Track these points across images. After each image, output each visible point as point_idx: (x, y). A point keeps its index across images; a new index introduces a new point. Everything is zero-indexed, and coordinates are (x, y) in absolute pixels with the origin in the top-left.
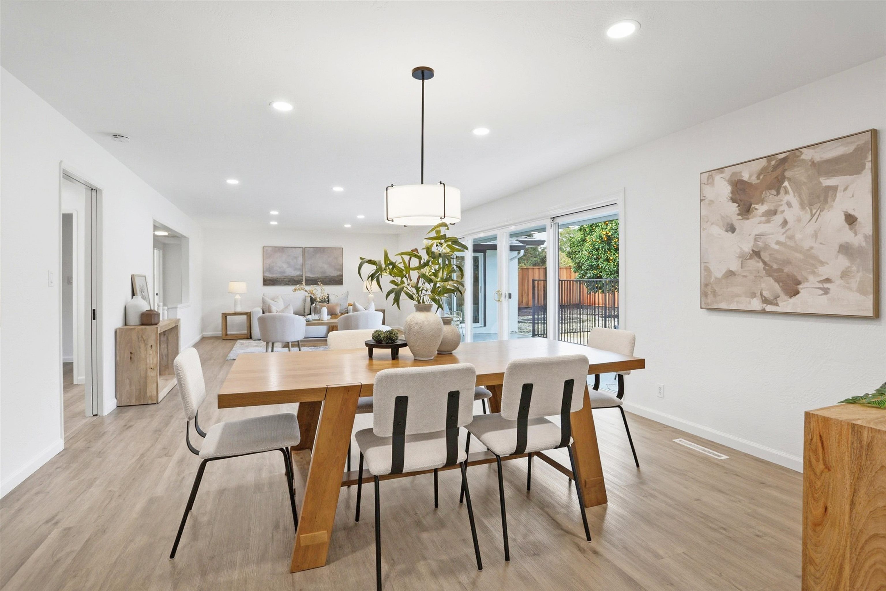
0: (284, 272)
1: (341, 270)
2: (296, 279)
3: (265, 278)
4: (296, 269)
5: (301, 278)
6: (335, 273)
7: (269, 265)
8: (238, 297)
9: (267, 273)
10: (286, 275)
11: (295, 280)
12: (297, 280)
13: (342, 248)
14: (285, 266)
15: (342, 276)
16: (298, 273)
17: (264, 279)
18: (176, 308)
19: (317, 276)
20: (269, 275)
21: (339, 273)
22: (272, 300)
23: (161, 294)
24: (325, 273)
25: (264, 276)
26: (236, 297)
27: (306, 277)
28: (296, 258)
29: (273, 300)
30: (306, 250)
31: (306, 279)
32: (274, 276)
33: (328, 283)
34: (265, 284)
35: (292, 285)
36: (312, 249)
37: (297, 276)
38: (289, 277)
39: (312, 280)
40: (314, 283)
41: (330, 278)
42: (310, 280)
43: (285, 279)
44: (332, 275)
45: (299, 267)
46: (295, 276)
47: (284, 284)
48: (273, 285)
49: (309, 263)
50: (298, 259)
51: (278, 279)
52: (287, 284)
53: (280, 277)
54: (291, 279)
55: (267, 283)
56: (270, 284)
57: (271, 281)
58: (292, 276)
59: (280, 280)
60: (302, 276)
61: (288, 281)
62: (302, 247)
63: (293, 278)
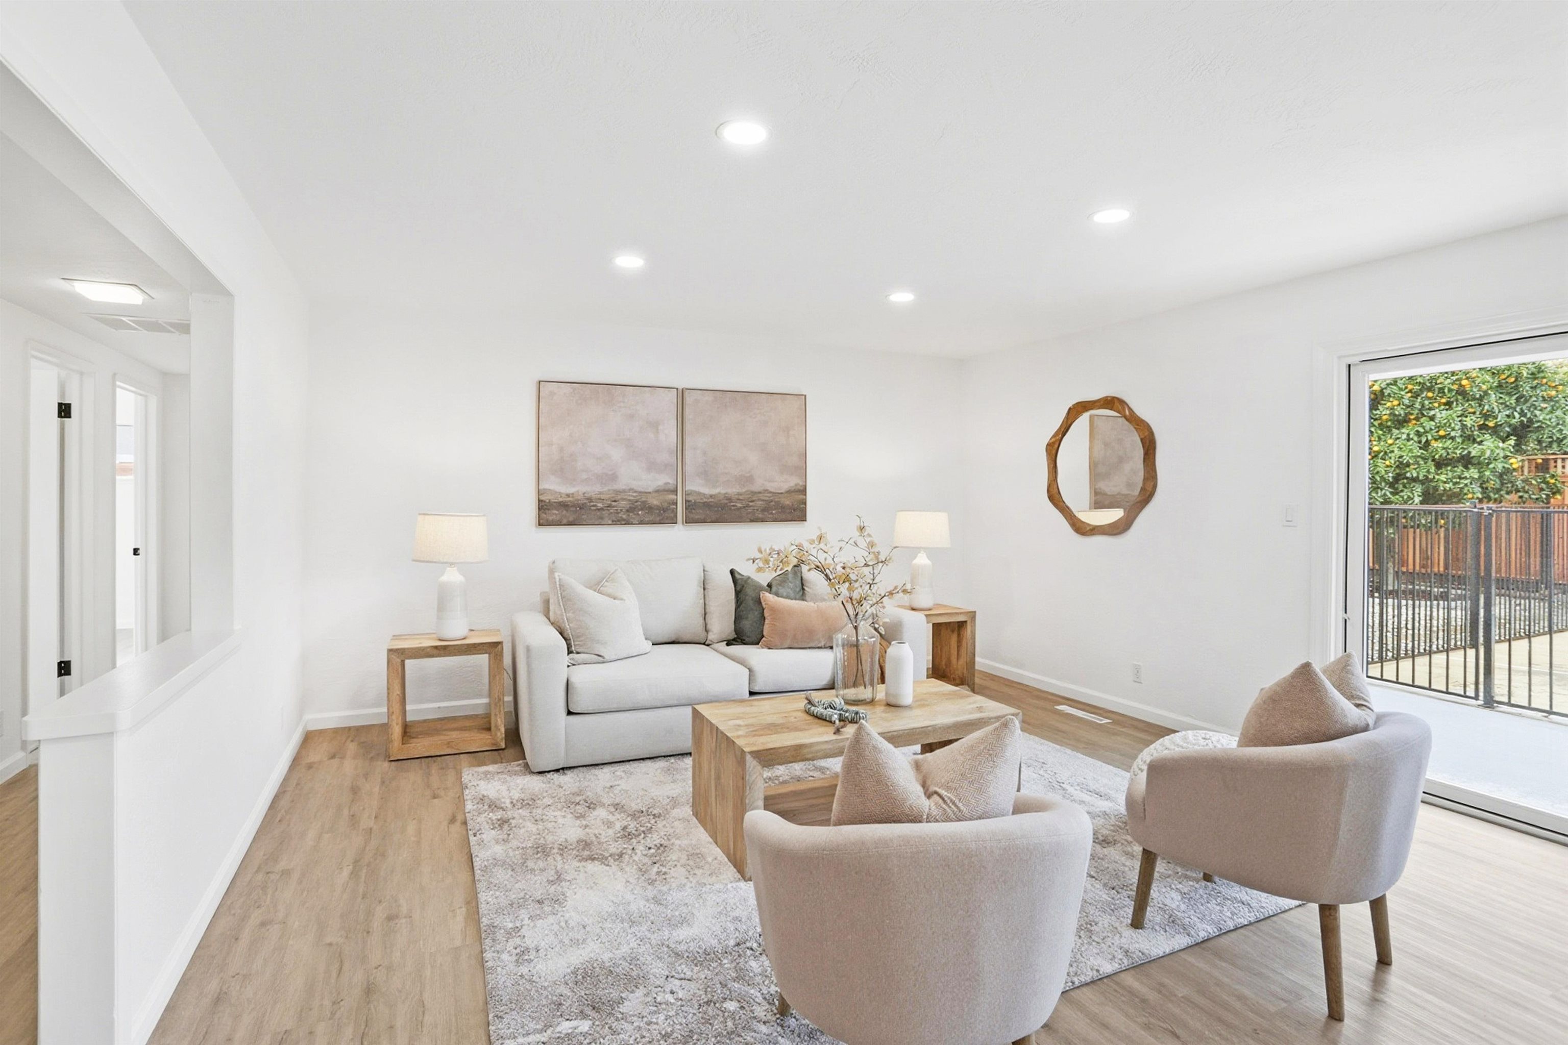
1: (802, 470)
2: (655, 501)
3: (545, 498)
4: (652, 467)
5: (673, 497)
6: (781, 483)
7: (561, 449)
8: (452, 576)
9: (553, 478)
10: (620, 486)
12: (658, 508)
13: (805, 396)
14: (616, 454)
15: (803, 491)
16: (663, 480)
17: (538, 500)
18: (111, 734)
19: (723, 492)
20: (559, 488)
21: (792, 482)
22: (590, 588)
23: (151, 551)
24: (750, 479)
25: (539, 493)
26: (444, 578)
27: (687, 494)
28: (655, 425)
29: (596, 585)
30: (689, 399)
31: (687, 502)
32: (578, 491)
33: (760, 516)
34: (547, 520)
35: (641, 523)
36: (709, 397)
37: (657, 491)
38: (632, 496)
39: (707, 505)
40: (714, 518)
41: (767, 499)
42: (701, 505)
43: (615, 501)
44: (772, 487)
45: (665, 457)
46: (650, 490)
47: (613, 521)
48: (570, 524)
49: (697, 443)
50: (661, 427)
51: (592, 504)
52: (624, 520)
53: (600, 493)
54: (636, 502)
55: (551, 518)
56: (565, 521)
57: (567, 511)
58: (640, 489)
59: (600, 505)
60: (675, 491)
61: (628, 511)
62: (676, 386)
63: (644, 499)
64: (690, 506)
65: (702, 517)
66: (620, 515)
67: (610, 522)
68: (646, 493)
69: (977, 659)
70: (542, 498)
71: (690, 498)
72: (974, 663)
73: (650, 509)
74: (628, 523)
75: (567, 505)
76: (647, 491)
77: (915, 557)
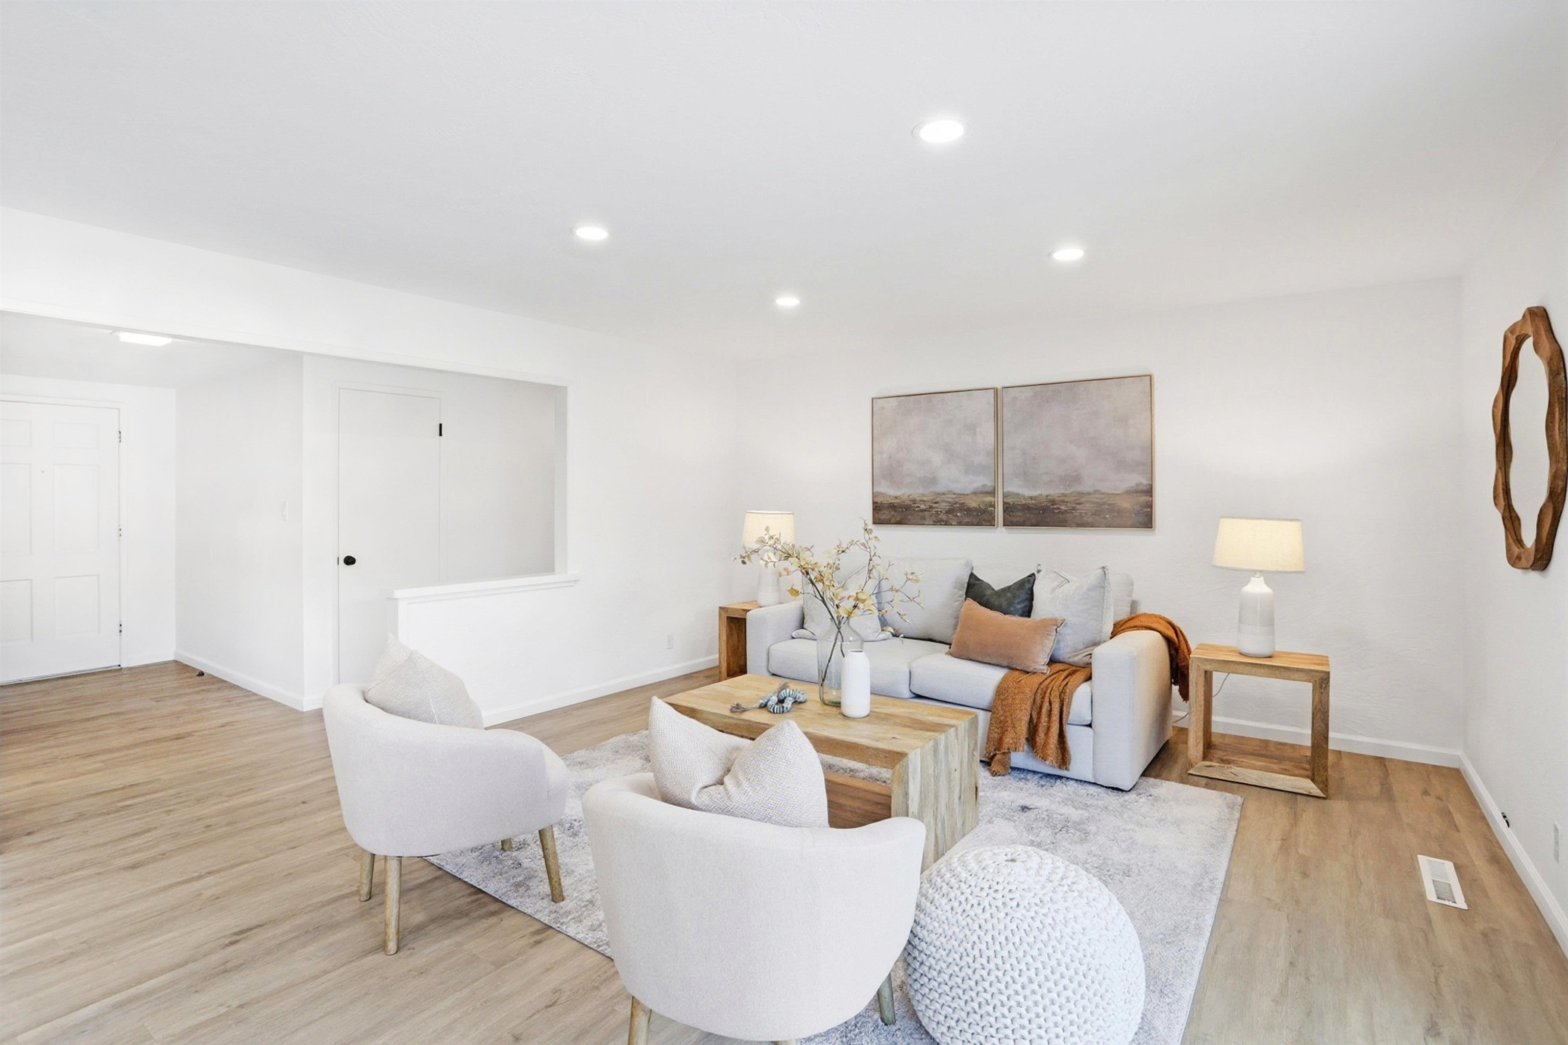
0: (934, 480)
1: (1146, 468)
2: (973, 504)
3: (879, 500)
4: (970, 469)
5: (989, 499)
6: (1119, 482)
7: (892, 457)
9: (884, 483)
10: (940, 489)
11: (969, 510)
12: (976, 510)
13: (1153, 378)
14: (937, 459)
15: (1149, 491)
16: (981, 481)
17: (874, 503)
19: (1045, 493)
20: (892, 492)
21: (1135, 480)
24: (1077, 479)
25: (874, 495)
27: (1004, 496)
28: (972, 428)
30: (1007, 397)
31: (1005, 503)
32: (904, 494)
33: (1090, 520)
34: (879, 519)
35: (960, 524)
36: (1028, 393)
37: (975, 493)
38: (950, 498)
39: (1026, 508)
40: (1034, 521)
41: (1099, 501)
42: (1020, 508)
43: (936, 503)
44: (1105, 488)
45: (983, 459)
46: (968, 492)
47: (934, 522)
48: (899, 523)
49: (1015, 441)
50: (978, 430)
51: (916, 505)
52: (943, 521)
53: (923, 495)
54: (955, 504)
55: (882, 518)
56: (893, 520)
57: (895, 511)
58: (959, 492)
59: (923, 507)
60: (993, 493)
61: (947, 512)
62: (992, 387)
63: (962, 501)
64: (1008, 508)
65: (1021, 520)
66: (940, 516)
67: (931, 522)
68: (964, 495)
69: (1331, 735)
70: (876, 500)
71: (1009, 500)
72: (1326, 738)
73: (968, 511)
74: (947, 523)
75: (895, 507)
76: (965, 493)
77: (1247, 583)
